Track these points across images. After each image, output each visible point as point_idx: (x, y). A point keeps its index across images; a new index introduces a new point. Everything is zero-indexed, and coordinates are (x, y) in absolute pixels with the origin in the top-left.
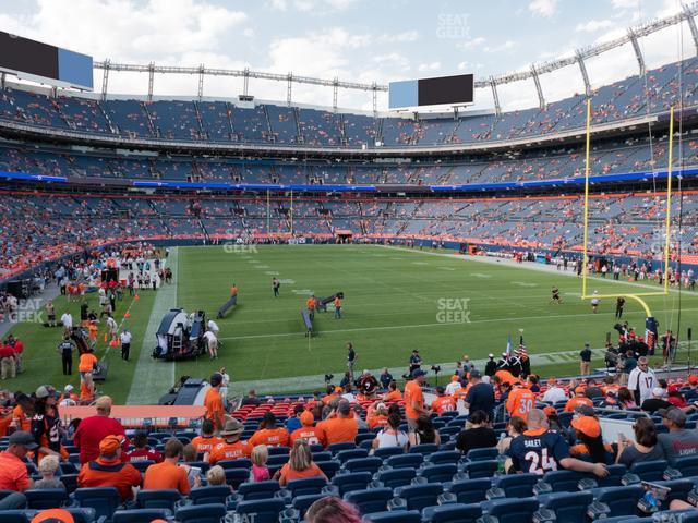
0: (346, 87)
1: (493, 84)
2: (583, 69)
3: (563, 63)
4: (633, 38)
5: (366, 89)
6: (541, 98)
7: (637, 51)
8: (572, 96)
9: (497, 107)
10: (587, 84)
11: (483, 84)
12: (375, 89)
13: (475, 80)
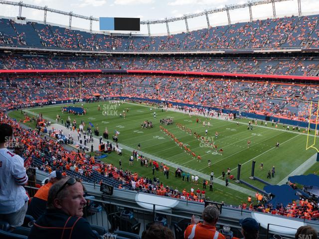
0: (76, 17)
1: (148, 23)
2: (186, 23)
3: (178, 19)
4: (206, 14)
5: (87, 19)
6: (168, 33)
7: (207, 18)
8: (181, 33)
9: (149, 34)
10: (188, 29)
11: (144, 23)
12: (92, 19)
13: (141, 21)
